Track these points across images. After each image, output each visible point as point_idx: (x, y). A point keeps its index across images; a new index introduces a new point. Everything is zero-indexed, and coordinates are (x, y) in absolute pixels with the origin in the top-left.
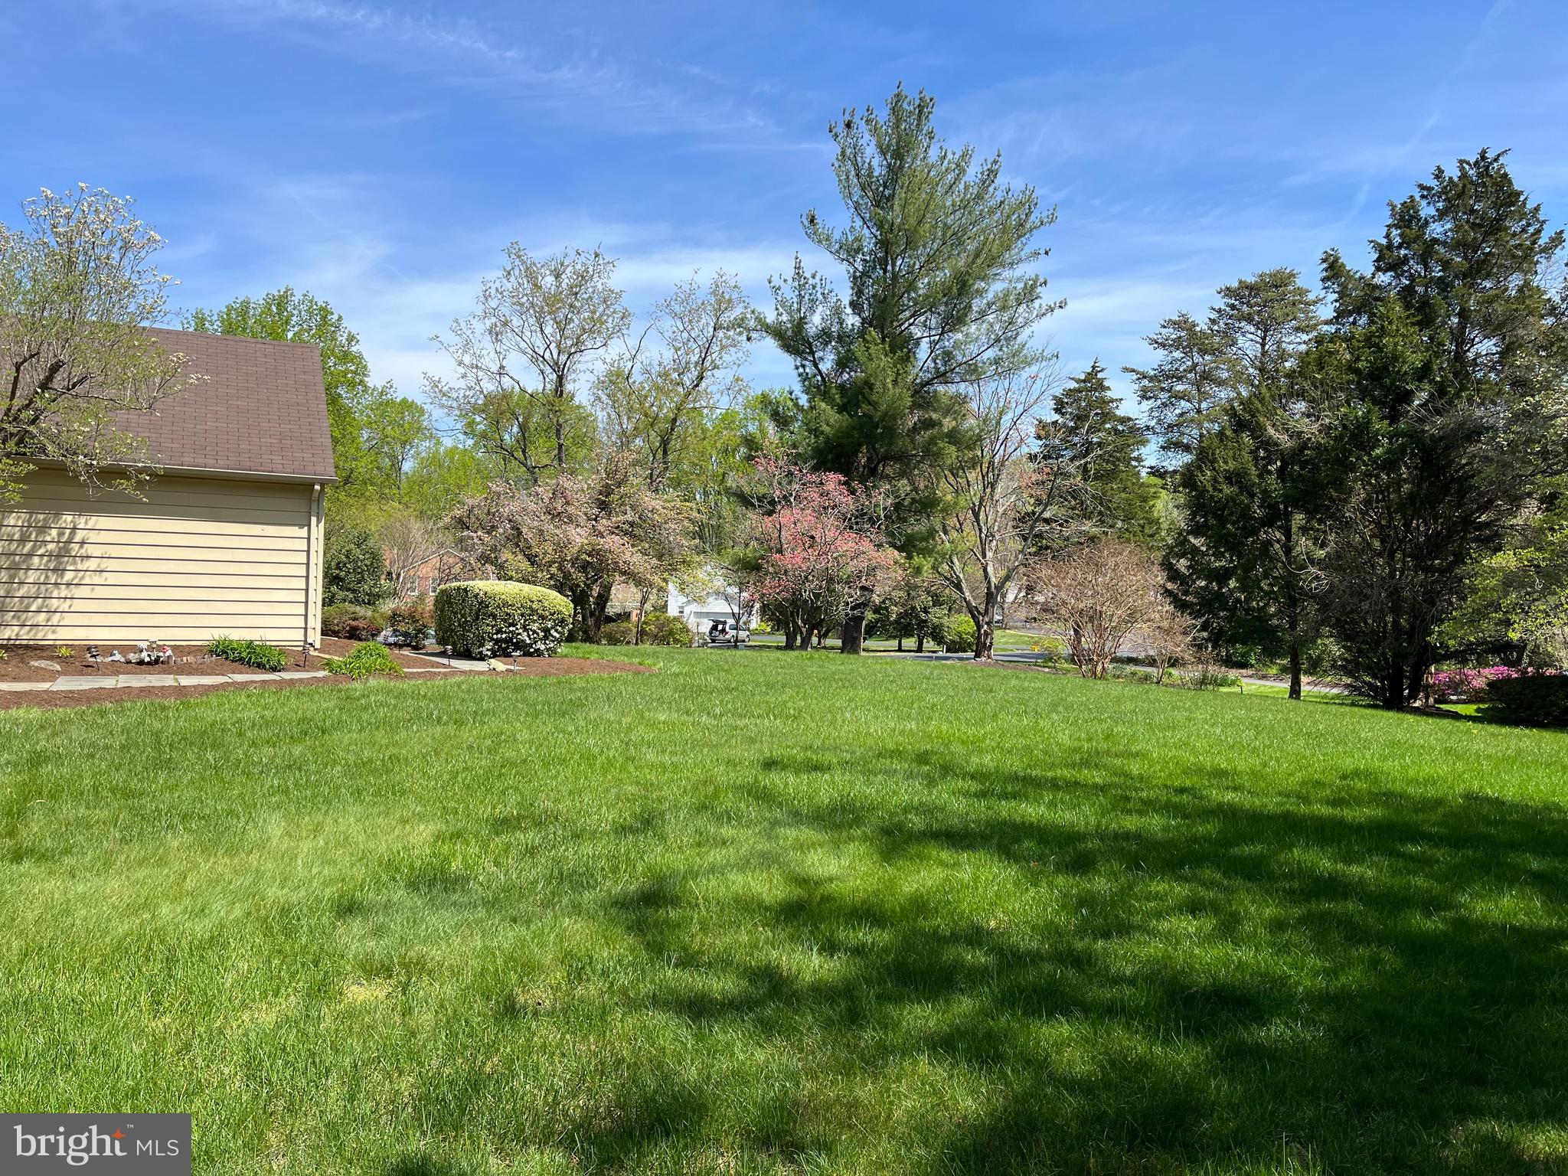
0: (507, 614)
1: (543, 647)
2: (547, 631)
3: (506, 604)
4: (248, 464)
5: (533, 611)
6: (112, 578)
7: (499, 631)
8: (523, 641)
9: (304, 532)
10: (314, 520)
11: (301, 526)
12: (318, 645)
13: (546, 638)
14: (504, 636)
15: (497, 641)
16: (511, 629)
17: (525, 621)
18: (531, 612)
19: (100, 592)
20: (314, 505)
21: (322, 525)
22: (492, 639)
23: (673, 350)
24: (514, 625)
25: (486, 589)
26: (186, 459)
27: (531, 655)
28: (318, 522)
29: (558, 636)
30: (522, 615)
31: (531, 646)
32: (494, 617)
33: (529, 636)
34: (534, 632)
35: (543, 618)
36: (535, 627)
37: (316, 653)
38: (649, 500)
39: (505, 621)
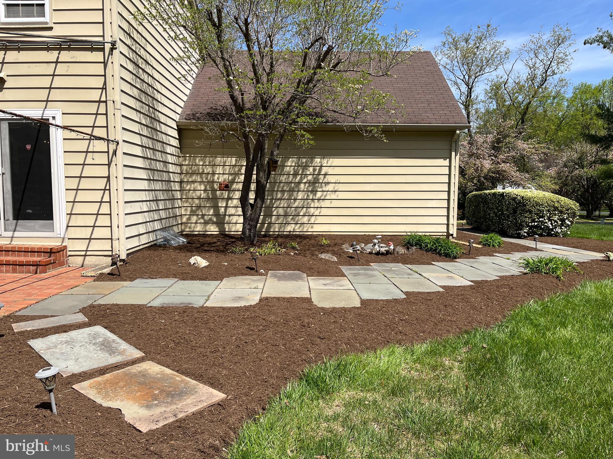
0: (539, 210)
1: (560, 231)
2: (563, 220)
3: (537, 204)
4: (415, 120)
5: (556, 208)
6: (341, 195)
7: (533, 221)
8: (548, 227)
9: (447, 162)
10: (453, 154)
11: (445, 159)
12: (455, 235)
13: (562, 225)
14: (536, 224)
15: (531, 227)
16: (541, 219)
17: (550, 214)
18: (555, 209)
19: (335, 204)
20: (454, 145)
21: (458, 157)
22: (528, 226)
23: (529, 69)
24: (542, 217)
25: (522, 194)
26: (380, 119)
27: (551, 235)
28: (456, 155)
29: (570, 224)
30: (548, 211)
31: (552, 230)
32: (531, 212)
33: (552, 224)
34: (555, 221)
35: (561, 212)
36: (556, 218)
37: (454, 240)
38: (521, 144)
39: (537, 214)
